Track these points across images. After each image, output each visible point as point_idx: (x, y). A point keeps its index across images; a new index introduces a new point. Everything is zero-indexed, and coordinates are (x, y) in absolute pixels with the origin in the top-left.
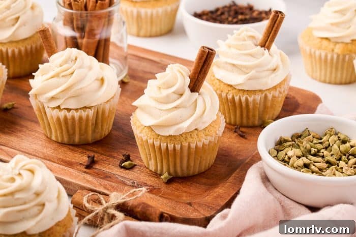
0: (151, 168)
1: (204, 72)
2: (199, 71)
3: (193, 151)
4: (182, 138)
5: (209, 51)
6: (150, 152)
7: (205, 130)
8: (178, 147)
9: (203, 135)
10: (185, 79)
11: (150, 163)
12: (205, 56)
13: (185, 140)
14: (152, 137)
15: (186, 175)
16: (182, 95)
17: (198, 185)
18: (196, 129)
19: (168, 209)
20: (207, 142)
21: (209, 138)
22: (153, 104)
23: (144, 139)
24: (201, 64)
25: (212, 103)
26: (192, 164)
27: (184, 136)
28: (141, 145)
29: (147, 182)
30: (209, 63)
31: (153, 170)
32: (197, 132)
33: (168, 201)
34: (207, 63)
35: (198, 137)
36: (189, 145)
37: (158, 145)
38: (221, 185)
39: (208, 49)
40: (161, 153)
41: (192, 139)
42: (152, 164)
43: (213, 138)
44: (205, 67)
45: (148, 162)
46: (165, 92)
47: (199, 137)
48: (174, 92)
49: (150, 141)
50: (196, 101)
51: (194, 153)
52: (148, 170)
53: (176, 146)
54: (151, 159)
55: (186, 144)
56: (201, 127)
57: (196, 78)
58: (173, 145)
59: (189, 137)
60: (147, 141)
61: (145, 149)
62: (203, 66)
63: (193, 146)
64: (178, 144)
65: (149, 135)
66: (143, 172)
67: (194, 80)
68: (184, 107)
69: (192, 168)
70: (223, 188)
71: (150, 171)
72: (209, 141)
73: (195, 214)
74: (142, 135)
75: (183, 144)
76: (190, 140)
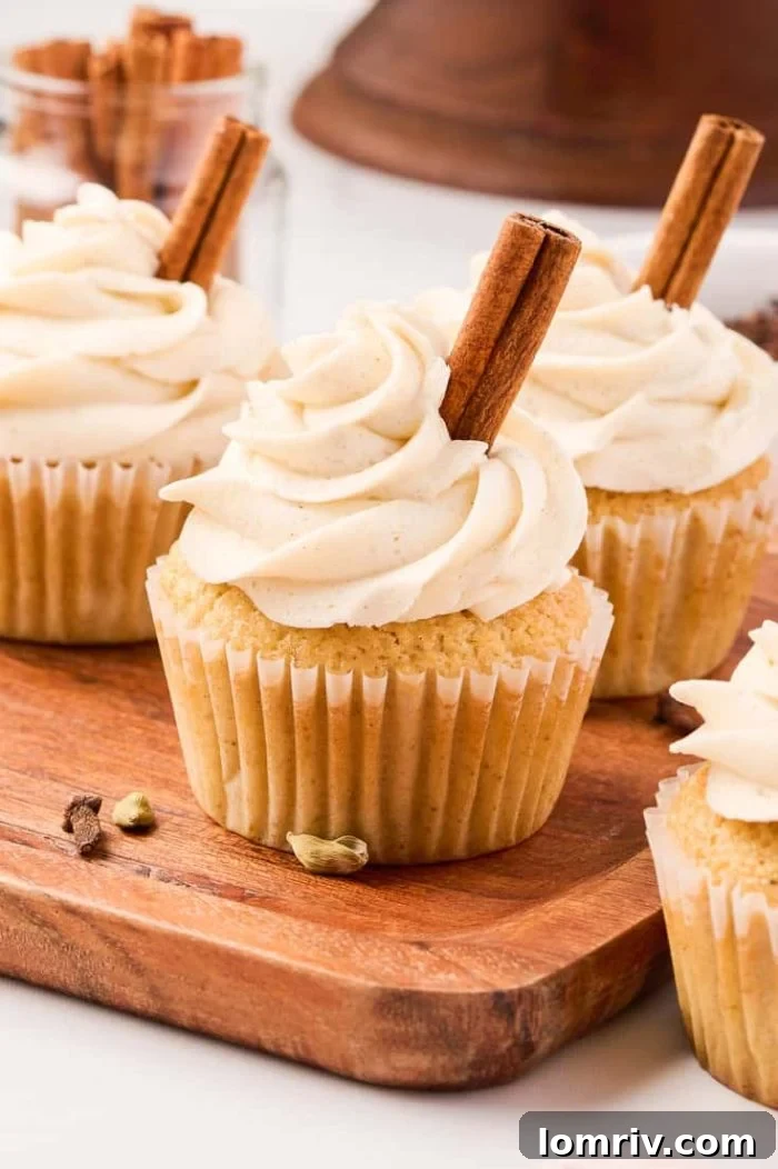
0: (231, 825)
1: (520, 340)
2: (493, 336)
3: (447, 717)
4: (395, 651)
5: (547, 237)
6: (234, 729)
7: (510, 619)
8: (375, 689)
9: (500, 647)
10: (423, 368)
11: (230, 788)
12: (529, 259)
13: (413, 657)
14: (249, 641)
15: (404, 855)
16: (403, 441)
17: (464, 896)
18: (466, 613)
19: (310, 954)
20: (518, 681)
21: (529, 664)
22: (263, 477)
23: (210, 651)
24: (508, 300)
25: (552, 499)
26: (440, 796)
27: (407, 638)
28: (192, 692)
29: (211, 874)
30: (544, 298)
31: (245, 831)
32: (470, 627)
33: (311, 927)
34: (536, 293)
35: (476, 651)
36: (430, 684)
37: (278, 681)
38: (579, 889)
39: (545, 226)
40: (289, 730)
41: (443, 657)
42: (239, 796)
43: (551, 666)
44: (528, 312)
45: (223, 791)
46: (322, 423)
47: (481, 651)
48: (367, 424)
49: (239, 663)
50: (473, 478)
51: (451, 726)
52: (217, 830)
53: (366, 680)
54: (235, 769)
55: (411, 679)
56: (494, 604)
57: (481, 368)
58: (348, 679)
59: (429, 644)
60: (223, 665)
61: (210, 717)
62: (516, 310)
63: (449, 689)
64: (375, 674)
65: (234, 634)
66: (193, 837)
67: (471, 382)
68: (417, 497)
69: (438, 820)
70: (592, 899)
71: (231, 833)
72: (530, 682)
73: (441, 976)
74: (200, 635)
75: (401, 676)
76: (436, 660)
